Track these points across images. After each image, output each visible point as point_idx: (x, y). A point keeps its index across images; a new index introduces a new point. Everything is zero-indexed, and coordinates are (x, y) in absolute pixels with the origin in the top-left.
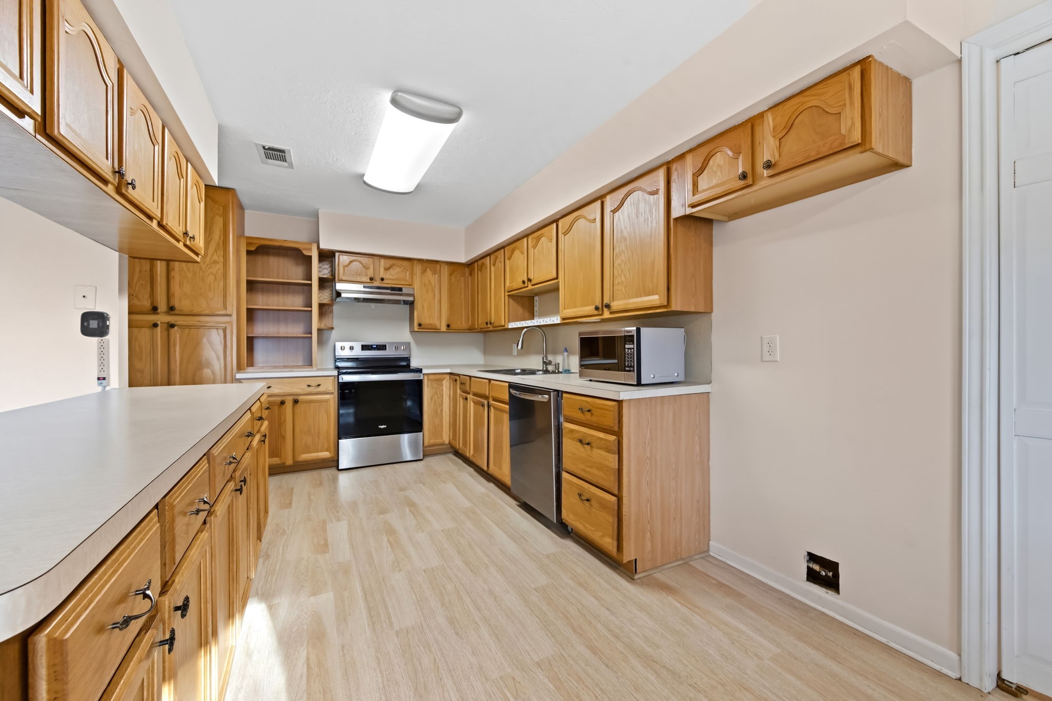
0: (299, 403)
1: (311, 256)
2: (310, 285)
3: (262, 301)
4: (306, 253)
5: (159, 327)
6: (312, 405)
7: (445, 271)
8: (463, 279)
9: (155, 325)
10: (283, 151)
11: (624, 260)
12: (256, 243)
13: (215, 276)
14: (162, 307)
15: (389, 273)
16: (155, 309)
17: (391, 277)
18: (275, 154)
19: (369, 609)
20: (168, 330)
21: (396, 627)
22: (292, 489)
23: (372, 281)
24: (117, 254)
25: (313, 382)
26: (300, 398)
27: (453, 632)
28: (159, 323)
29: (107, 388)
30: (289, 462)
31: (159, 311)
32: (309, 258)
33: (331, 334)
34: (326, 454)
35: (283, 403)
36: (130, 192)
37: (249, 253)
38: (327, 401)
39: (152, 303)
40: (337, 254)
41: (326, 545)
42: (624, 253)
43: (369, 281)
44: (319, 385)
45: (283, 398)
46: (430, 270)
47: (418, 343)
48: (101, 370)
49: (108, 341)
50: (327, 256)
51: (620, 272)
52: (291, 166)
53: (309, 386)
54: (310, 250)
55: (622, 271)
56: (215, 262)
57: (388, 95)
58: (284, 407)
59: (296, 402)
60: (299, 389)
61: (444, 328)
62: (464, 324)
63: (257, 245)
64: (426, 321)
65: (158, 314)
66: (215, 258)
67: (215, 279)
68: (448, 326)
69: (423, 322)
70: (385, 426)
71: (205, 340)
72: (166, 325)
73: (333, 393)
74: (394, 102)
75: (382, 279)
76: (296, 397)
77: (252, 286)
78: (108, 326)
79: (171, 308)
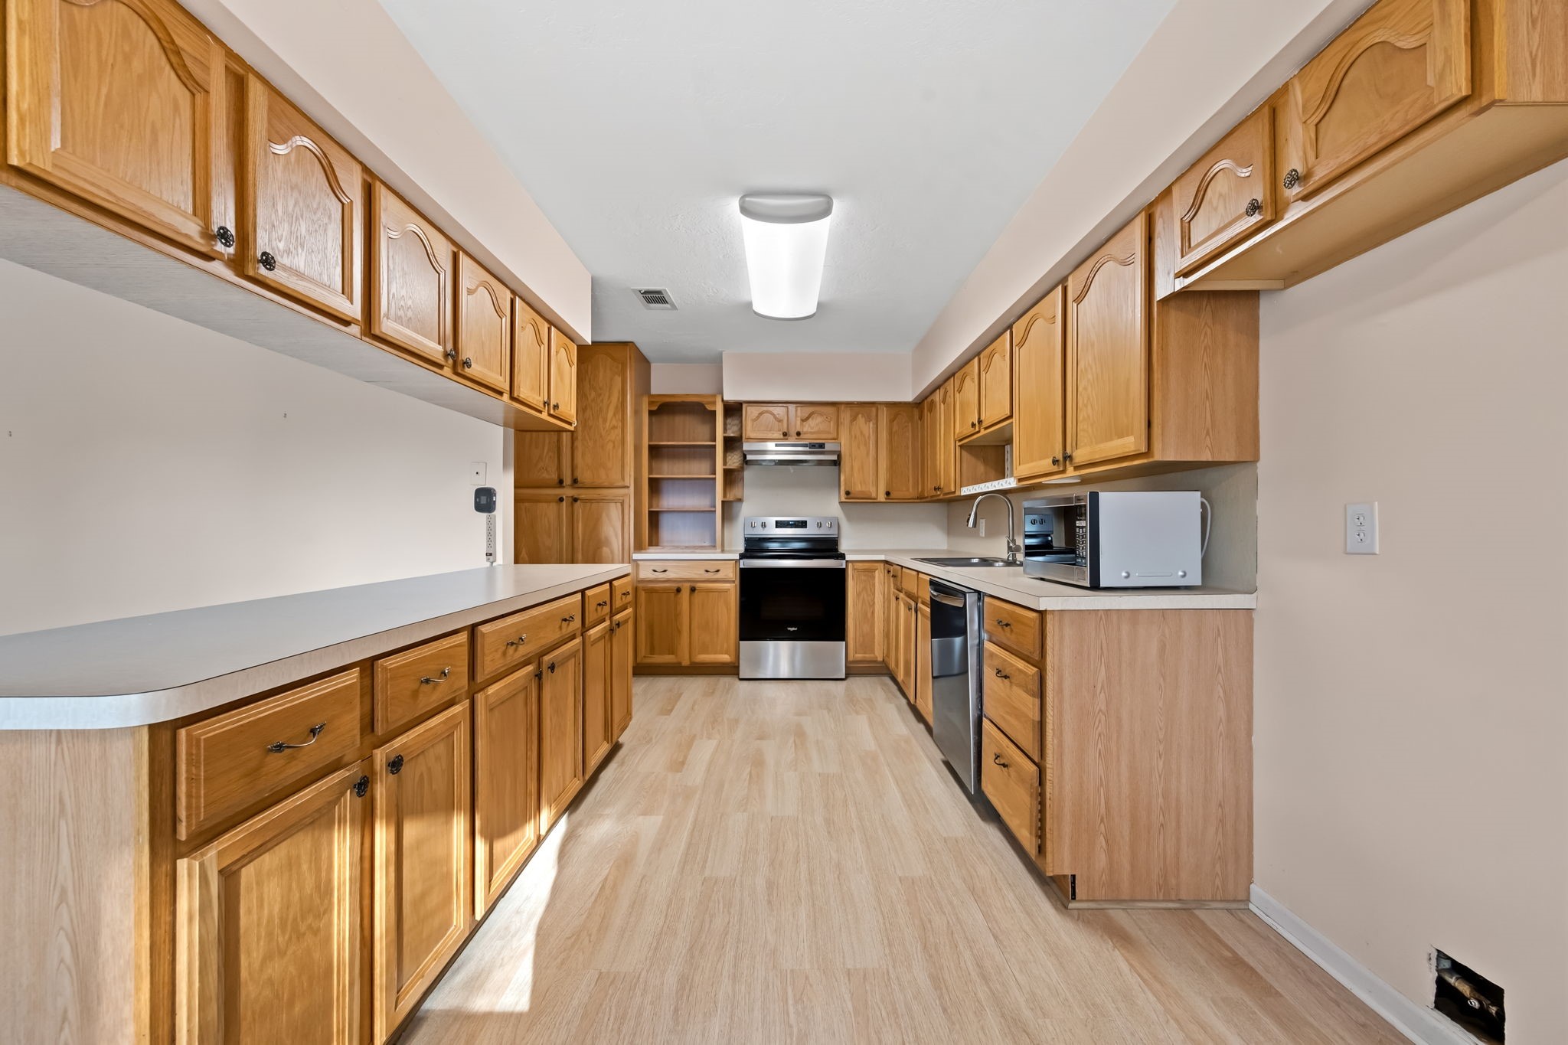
0: (696, 591)
1: (715, 411)
2: (714, 446)
3: (668, 469)
4: (709, 408)
5: (564, 502)
6: (711, 594)
7: (884, 415)
8: (910, 424)
9: (561, 500)
10: (659, 292)
11: (1091, 379)
12: (657, 402)
13: (614, 443)
14: (568, 481)
15: (807, 426)
16: (561, 482)
17: (810, 430)
18: (654, 297)
19: (689, 845)
20: (572, 505)
21: (707, 873)
22: (681, 694)
23: (786, 437)
24: (502, 428)
25: (712, 567)
26: (699, 585)
27: (766, 899)
28: (564, 497)
29: (494, 564)
30: (686, 662)
31: (565, 484)
32: (714, 413)
33: (741, 507)
34: (725, 658)
35: (679, 590)
36: (467, 371)
37: (651, 413)
38: (727, 591)
39: (559, 476)
40: (744, 406)
41: (683, 763)
42: (1091, 368)
43: (782, 437)
44: (718, 571)
45: (679, 585)
46: (863, 416)
47: (849, 518)
48: (489, 546)
49: (495, 516)
50: (733, 410)
51: (1085, 402)
52: (674, 307)
53: (707, 571)
54: (714, 403)
55: (1089, 398)
56: (614, 427)
57: (735, 204)
58: (680, 595)
59: (693, 590)
60: (696, 574)
61: (882, 497)
62: (911, 490)
63: (658, 404)
64: (858, 488)
65: (564, 487)
66: (614, 422)
67: (614, 447)
68: (888, 494)
69: (852, 490)
70: (796, 629)
71: (604, 515)
72: (570, 499)
73: (734, 582)
74: (745, 210)
75: (798, 434)
76: (693, 584)
77: (655, 452)
78: (495, 502)
79: (575, 481)
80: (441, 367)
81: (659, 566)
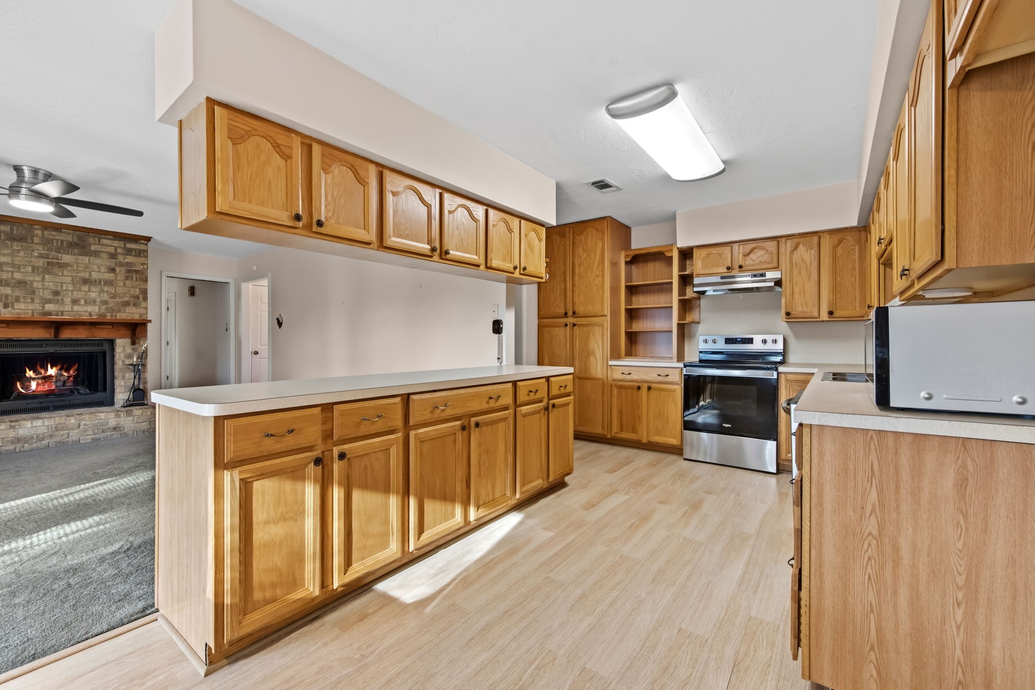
0: (652, 390)
1: (672, 256)
2: (671, 283)
3: (640, 302)
4: (668, 254)
5: (568, 326)
6: (662, 392)
7: (827, 243)
8: (857, 247)
9: (566, 325)
10: (602, 181)
12: (630, 255)
13: (597, 287)
14: (570, 313)
15: (749, 259)
16: (566, 314)
17: (751, 263)
18: (602, 185)
20: (573, 328)
22: (633, 461)
23: (730, 271)
24: (505, 284)
25: (663, 372)
26: (653, 385)
28: (568, 324)
29: (502, 364)
30: (645, 440)
31: (568, 315)
32: (671, 257)
33: (698, 327)
34: (674, 441)
35: (639, 388)
36: (448, 257)
37: (627, 263)
38: (674, 391)
39: (565, 310)
40: (695, 250)
41: (594, 505)
43: (726, 270)
44: (667, 375)
45: (640, 384)
46: (804, 245)
47: (797, 336)
48: (499, 354)
49: (502, 336)
50: (686, 254)
52: (619, 189)
53: (659, 375)
54: (671, 250)
56: (597, 276)
58: (640, 391)
59: (649, 388)
60: (651, 377)
61: (824, 316)
62: (858, 309)
63: (632, 256)
64: (798, 309)
65: (568, 317)
66: (597, 272)
67: (597, 289)
68: (831, 313)
69: (793, 313)
70: (730, 426)
71: (591, 335)
72: (572, 325)
73: (680, 384)
74: (614, 116)
75: (741, 267)
76: (650, 385)
77: (632, 290)
78: (502, 328)
79: (574, 313)
80: (431, 257)
81: (626, 370)
